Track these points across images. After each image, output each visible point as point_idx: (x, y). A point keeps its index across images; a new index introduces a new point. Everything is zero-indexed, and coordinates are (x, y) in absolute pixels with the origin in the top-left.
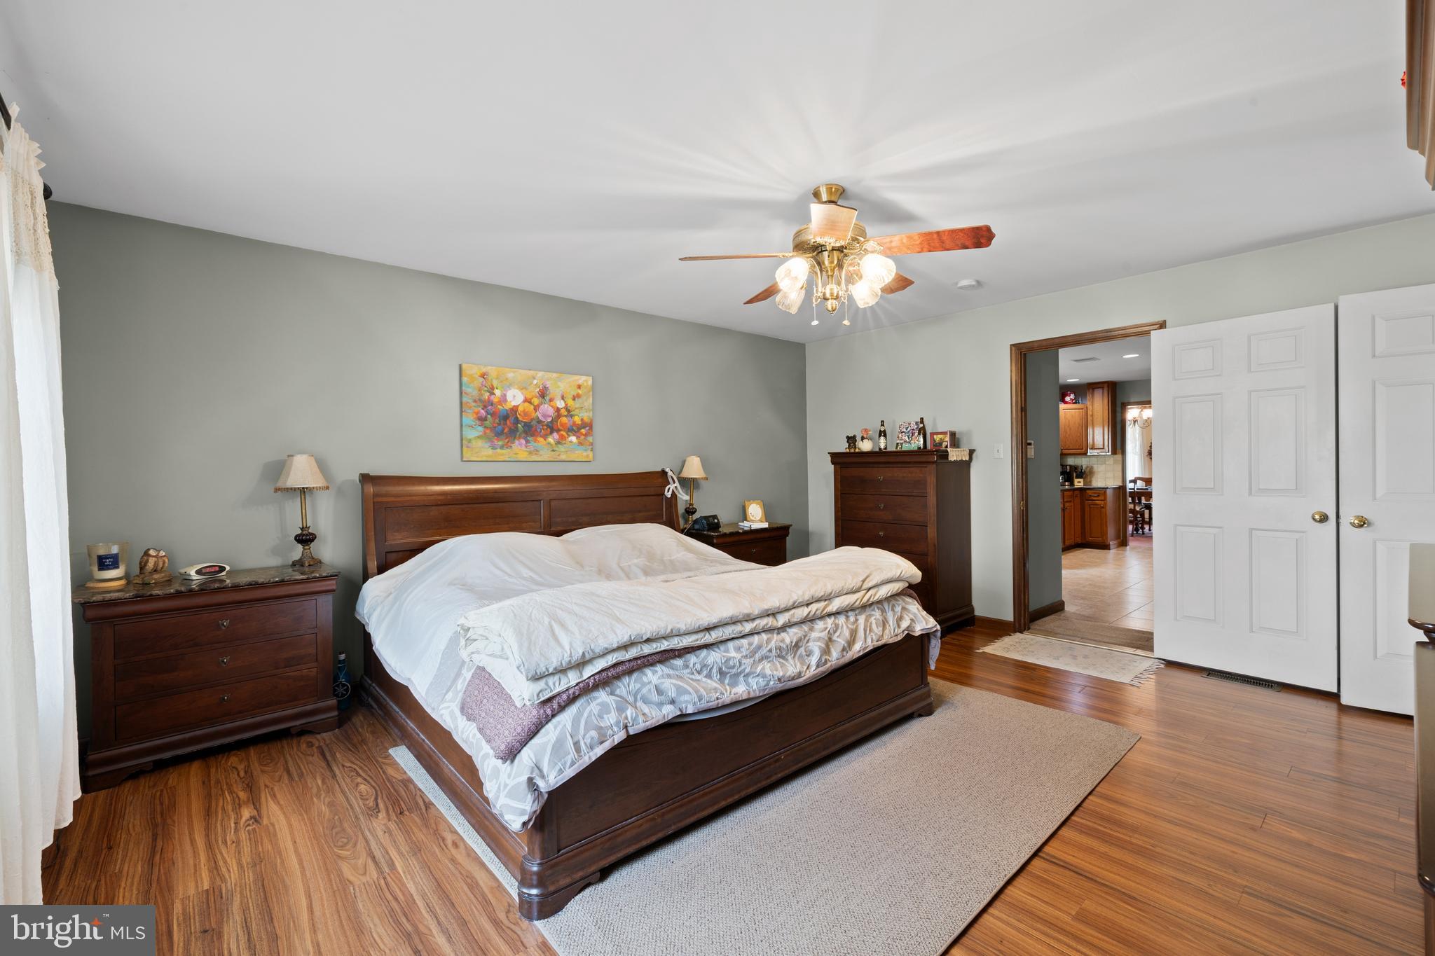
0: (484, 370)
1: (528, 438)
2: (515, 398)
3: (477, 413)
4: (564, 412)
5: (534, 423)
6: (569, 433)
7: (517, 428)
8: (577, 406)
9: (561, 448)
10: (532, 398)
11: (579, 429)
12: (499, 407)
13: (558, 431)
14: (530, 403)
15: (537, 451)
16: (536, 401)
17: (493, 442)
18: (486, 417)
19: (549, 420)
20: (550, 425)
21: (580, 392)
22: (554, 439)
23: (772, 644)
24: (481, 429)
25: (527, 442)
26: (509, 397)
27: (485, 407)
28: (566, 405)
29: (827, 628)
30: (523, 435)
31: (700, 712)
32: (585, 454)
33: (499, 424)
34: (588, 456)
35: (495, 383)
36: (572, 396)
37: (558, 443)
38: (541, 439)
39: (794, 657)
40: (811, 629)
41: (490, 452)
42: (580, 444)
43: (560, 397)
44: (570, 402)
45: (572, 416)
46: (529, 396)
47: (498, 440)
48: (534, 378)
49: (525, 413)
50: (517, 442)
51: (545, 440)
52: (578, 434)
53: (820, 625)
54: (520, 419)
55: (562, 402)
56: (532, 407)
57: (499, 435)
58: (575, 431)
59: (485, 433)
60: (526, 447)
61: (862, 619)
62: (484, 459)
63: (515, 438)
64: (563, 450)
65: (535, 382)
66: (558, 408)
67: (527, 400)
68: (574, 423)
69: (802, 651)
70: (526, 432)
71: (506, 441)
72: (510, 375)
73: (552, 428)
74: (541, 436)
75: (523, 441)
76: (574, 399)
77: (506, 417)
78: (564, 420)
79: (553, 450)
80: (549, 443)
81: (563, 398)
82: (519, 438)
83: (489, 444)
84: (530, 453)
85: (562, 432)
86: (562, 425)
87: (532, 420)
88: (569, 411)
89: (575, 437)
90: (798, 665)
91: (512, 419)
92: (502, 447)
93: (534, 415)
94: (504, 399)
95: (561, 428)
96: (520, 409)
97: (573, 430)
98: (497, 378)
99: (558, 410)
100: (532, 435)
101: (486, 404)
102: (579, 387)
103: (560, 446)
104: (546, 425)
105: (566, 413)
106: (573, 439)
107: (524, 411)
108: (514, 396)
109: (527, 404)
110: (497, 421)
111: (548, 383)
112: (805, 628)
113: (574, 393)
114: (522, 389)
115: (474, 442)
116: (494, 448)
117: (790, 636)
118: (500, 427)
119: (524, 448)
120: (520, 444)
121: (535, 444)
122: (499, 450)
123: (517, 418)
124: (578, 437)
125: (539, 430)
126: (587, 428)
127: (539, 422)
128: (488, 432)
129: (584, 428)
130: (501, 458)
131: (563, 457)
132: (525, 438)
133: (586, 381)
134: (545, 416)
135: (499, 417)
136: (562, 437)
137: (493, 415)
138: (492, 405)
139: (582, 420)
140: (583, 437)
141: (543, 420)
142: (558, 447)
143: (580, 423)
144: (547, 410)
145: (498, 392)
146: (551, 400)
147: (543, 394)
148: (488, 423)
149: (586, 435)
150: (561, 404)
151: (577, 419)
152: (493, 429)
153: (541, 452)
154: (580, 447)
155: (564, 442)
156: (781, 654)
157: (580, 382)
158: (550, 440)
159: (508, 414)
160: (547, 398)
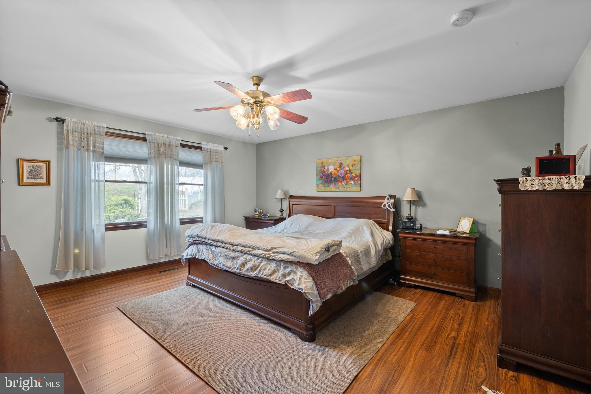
0: (322, 161)
1: (336, 183)
2: (331, 169)
3: (320, 176)
4: (348, 172)
5: (337, 177)
6: (350, 180)
7: (332, 179)
8: (354, 168)
9: (347, 186)
10: (337, 168)
11: (354, 178)
12: (327, 173)
13: (346, 179)
14: (336, 170)
15: (338, 188)
16: (338, 169)
17: (324, 185)
18: (322, 177)
19: (343, 175)
20: (343, 177)
21: (355, 163)
22: (344, 183)
23: (226, 254)
24: (321, 181)
25: (335, 184)
26: (329, 169)
27: (322, 173)
28: (349, 169)
29: (246, 258)
30: (334, 182)
31: (212, 264)
32: (357, 188)
33: (326, 179)
34: (358, 189)
35: (325, 165)
36: (351, 165)
37: (346, 184)
38: (340, 183)
39: (232, 261)
40: (242, 256)
41: (324, 188)
42: (355, 184)
43: (347, 166)
44: (351, 168)
45: (351, 173)
46: (336, 168)
47: (326, 184)
48: (338, 161)
49: (335, 174)
50: (332, 184)
51: (341, 183)
52: (354, 180)
53: (245, 256)
54: (333, 176)
55: (348, 168)
56: (337, 171)
57: (326, 182)
58: (353, 179)
59: (322, 182)
60: (335, 186)
61: (264, 263)
62: (322, 191)
63: (331, 183)
64: (348, 187)
65: (338, 162)
66: (346, 170)
67: (335, 169)
68: (352, 176)
69: (235, 261)
70: (334, 181)
71: (328, 184)
72: (330, 161)
73: (344, 178)
74: (340, 182)
75: (334, 184)
76: (352, 166)
77: (328, 176)
78: (349, 175)
79: (344, 187)
80: (343, 185)
81: (348, 166)
82: (333, 183)
83: (323, 186)
84: (336, 188)
85: (348, 180)
86: (348, 177)
87: (337, 176)
88: (350, 171)
89: (353, 182)
90: (232, 264)
91: (330, 177)
92: (327, 187)
93: (337, 174)
94: (328, 170)
95: (347, 178)
96: (333, 173)
97: (352, 179)
98: (326, 163)
99: (346, 171)
100: (337, 182)
101: (323, 172)
102: (355, 161)
103: (346, 185)
104: (342, 178)
105: (349, 172)
106: (352, 182)
107: (334, 173)
108: (331, 168)
109: (335, 170)
110: (326, 178)
111: (342, 161)
112: (240, 254)
113: (353, 164)
114: (334, 165)
115: (319, 185)
116: (325, 187)
117: (233, 254)
118: (327, 180)
119: (334, 187)
120: (333, 185)
121: (338, 185)
122: (326, 188)
123: (332, 176)
124: (354, 181)
125: (339, 180)
126: (358, 177)
127: (339, 177)
128: (323, 181)
129: (356, 177)
130: (327, 190)
131: (348, 190)
132: (334, 183)
133: (358, 158)
134: (341, 174)
135: (326, 176)
136: (348, 182)
137: (324, 175)
138: (324, 172)
139: (356, 174)
140: (356, 181)
141: (341, 176)
142: (346, 186)
143: (355, 175)
144: (342, 171)
145: (326, 168)
146: (344, 168)
147: (341, 166)
148: (323, 179)
149: (357, 180)
150: (347, 169)
151: (354, 174)
152: (324, 180)
153: (340, 188)
154: (355, 186)
155: (348, 184)
156: (227, 257)
157: (355, 159)
158: (343, 183)
159: (329, 175)
160: (342, 167)
